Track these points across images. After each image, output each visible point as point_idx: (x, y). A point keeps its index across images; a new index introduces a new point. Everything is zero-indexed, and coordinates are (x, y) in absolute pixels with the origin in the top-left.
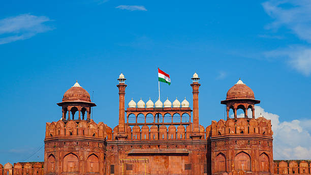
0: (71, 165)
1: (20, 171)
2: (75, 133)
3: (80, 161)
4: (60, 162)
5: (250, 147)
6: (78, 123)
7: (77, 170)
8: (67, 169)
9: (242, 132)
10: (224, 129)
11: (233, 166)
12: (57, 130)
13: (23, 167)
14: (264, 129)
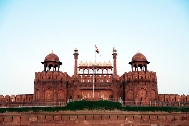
0: (49, 95)
1: (20, 99)
2: (51, 78)
3: (54, 93)
4: (43, 94)
5: (146, 86)
6: (53, 72)
7: (52, 98)
8: (47, 97)
9: (142, 78)
10: (132, 76)
11: (137, 96)
12: (42, 76)
13: (21, 97)
14: (153, 76)
